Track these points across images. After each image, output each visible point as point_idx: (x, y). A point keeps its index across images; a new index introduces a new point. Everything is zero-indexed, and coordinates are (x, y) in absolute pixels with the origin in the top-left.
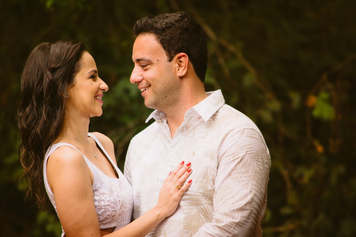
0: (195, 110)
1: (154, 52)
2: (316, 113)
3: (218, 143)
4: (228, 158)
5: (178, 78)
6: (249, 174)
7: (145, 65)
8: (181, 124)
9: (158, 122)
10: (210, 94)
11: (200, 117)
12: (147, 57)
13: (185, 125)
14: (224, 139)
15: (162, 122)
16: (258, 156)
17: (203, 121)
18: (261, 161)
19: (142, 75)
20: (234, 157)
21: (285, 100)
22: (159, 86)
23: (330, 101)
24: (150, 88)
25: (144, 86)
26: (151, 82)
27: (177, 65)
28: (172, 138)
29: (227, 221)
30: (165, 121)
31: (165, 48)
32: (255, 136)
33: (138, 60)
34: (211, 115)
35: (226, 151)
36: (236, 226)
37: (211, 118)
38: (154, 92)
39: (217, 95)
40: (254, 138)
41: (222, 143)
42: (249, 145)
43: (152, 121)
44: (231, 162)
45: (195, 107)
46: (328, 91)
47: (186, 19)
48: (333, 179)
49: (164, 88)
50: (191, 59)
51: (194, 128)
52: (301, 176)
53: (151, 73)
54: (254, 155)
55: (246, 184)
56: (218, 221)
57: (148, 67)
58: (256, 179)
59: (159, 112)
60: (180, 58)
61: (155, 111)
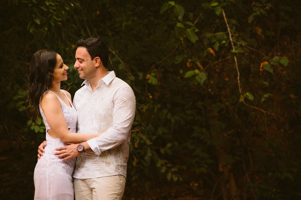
0: (102, 80)
1: (85, 56)
2: (149, 81)
3: (114, 94)
4: (119, 100)
5: (95, 68)
6: (128, 107)
7: (81, 61)
8: (97, 86)
9: (87, 85)
10: (109, 73)
11: (105, 83)
12: (82, 58)
13: (98, 87)
14: (116, 93)
15: (88, 85)
16: (131, 99)
17: (106, 85)
18: (133, 101)
19: (79, 65)
20: (121, 100)
21: (136, 76)
22: (87, 71)
23: (155, 77)
24: (83, 71)
25: (80, 69)
26: (83, 68)
27: (95, 62)
28: (93, 92)
29: (119, 127)
30: (90, 85)
31: (90, 54)
32: (129, 90)
33: (78, 59)
34: (110, 82)
35: (118, 97)
36: (123, 129)
37: (110, 83)
38: (84, 73)
39: (112, 73)
40: (129, 91)
41: (115, 94)
42: (127, 95)
43: (84, 85)
44: (120, 102)
45: (102, 79)
46: (154, 72)
47: (100, 42)
48: (156, 110)
49: (89, 71)
50: (101, 59)
51: (102, 88)
52: (142, 109)
53: (83, 65)
54: (130, 99)
55: (127, 111)
56: (116, 127)
57: (82, 62)
58: (131, 109)
59: (87, 81)
60: (97, 59)
61: (85, 81)
